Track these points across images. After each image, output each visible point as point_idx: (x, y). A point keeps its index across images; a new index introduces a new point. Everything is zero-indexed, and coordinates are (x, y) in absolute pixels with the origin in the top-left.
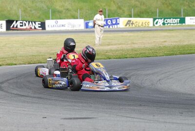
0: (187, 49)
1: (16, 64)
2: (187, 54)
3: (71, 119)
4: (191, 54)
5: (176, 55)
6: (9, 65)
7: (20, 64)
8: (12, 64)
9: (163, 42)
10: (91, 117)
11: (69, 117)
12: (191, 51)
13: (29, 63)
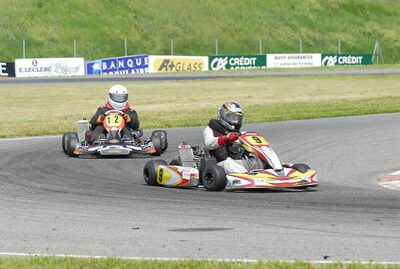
0: (301, 109)
2: (304, 118)
3: (187, 230)
4: (312, 118)
7: (12, 136)
9: (246, 98)
10: (217, 227)
11: (180, 227)
12: (311, 114)
13: (28, 135)
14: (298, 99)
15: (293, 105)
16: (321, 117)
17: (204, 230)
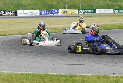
0: (107, 27)
1: (13, 35)
2: (108, 29)
3: (70, 65)
6: (10, 35)
7: (16, 35)
8: (12, 35)
9: (89, 23)
10: (80, 64)
11: (68, 64)
12: (110, 28)
13: (21, 34)
14: (106, 23)
15: (104, 25)
16: (113, 29)
17: (75, 65)
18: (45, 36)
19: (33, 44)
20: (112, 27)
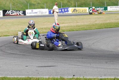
1: (9, 36)
2: (109, 28)
4: (111, 28)
5: (102, 28)
6: (5, 36)
8: (7, 36)
9: (95, 21)
18: (30, 35)
19: (19, 43)
20: (113, 25)
